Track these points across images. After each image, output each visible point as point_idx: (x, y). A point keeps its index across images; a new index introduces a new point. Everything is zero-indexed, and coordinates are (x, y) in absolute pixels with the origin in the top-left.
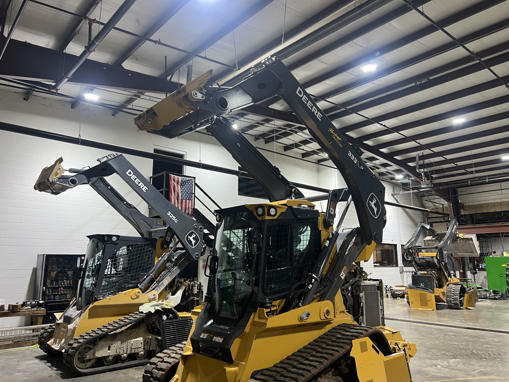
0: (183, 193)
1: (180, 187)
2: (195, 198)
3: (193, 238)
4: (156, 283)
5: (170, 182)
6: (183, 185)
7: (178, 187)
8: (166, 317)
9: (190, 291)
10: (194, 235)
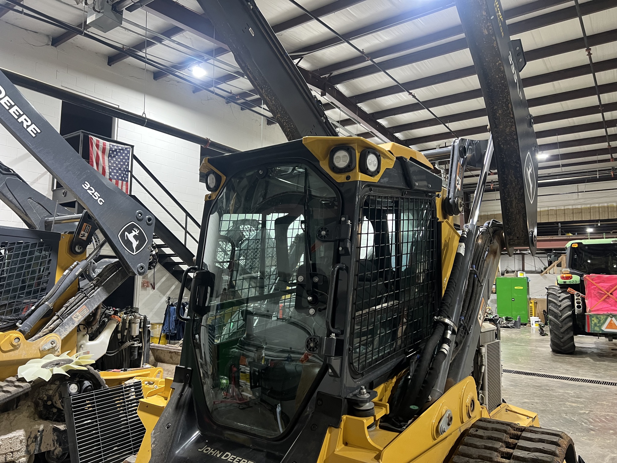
0: (112, 169)
1: (107, 159)
2: (133, 179)
3: (135, 237)
4: (57, 319)
5: (91, 149)
6: (112, 155)
7: (103, 158)
8: (76, 387)
9: (126, 331)
10: (136, 231)
